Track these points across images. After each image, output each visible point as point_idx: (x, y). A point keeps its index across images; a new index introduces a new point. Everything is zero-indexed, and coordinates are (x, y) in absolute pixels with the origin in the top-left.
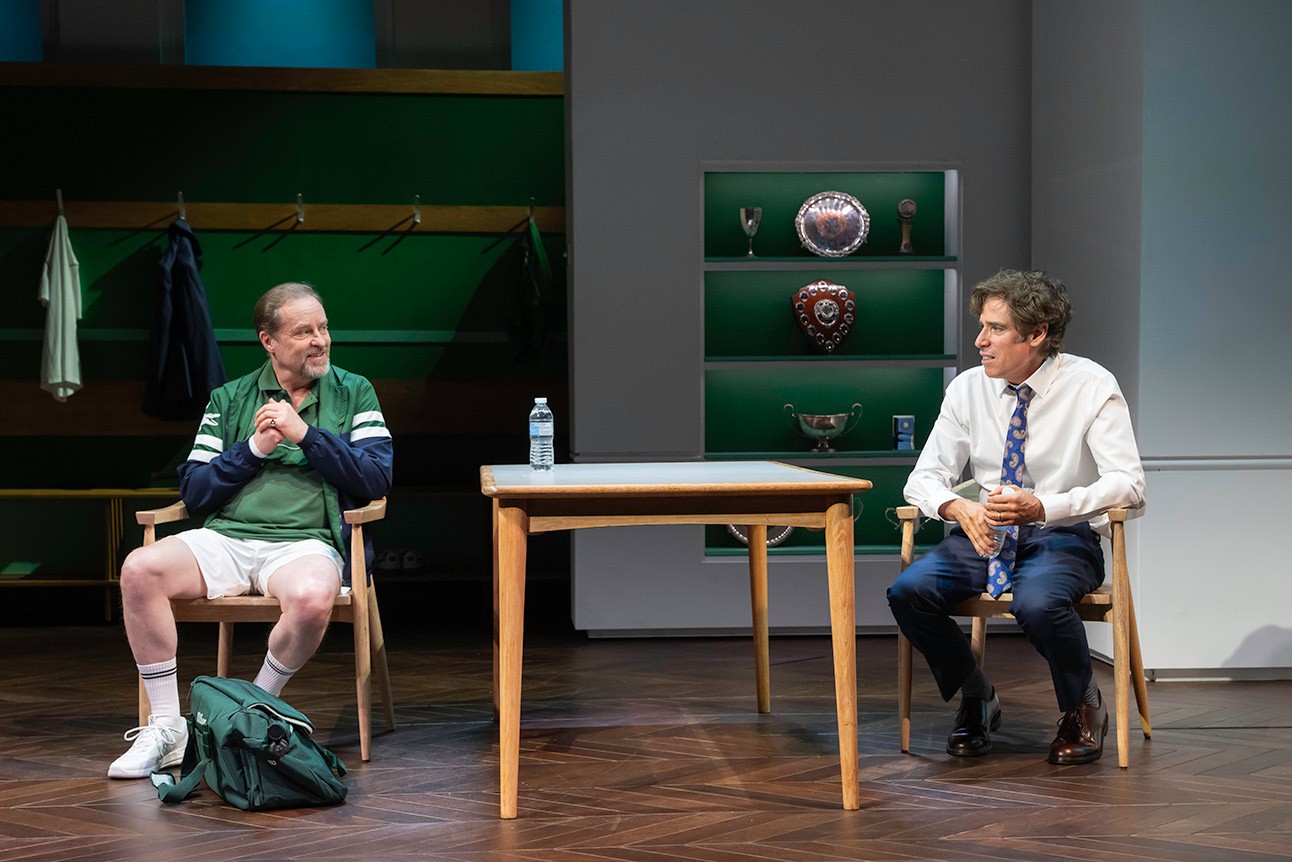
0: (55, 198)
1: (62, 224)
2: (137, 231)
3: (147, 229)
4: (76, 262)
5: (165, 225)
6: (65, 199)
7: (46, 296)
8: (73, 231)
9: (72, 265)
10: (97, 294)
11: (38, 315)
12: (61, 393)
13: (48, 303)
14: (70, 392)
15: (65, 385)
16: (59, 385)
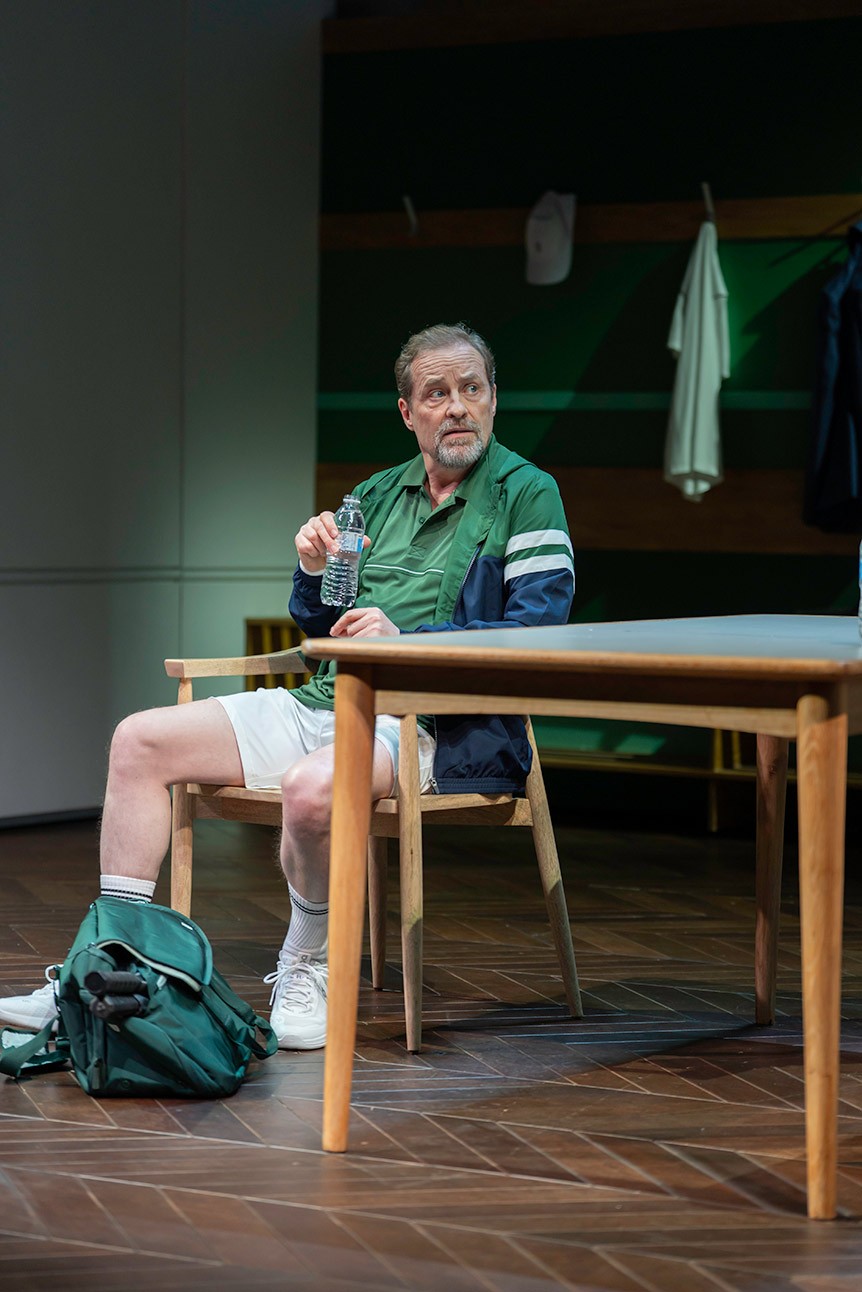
0: (701, 197)
1: (709, 235)
2: (810, 240)
3: (822, 237)
4: (723, 290)
5: (843, 230)
6: (716, 197)
7: (676, 344)
8: (722, 244)
9: (716, 296)
10: (753, 339)
11: (663, 371)
12: (689, 488)
13: (679, 354)
14: (704, 487)
15: (696, 476)
16: (683, 477)
